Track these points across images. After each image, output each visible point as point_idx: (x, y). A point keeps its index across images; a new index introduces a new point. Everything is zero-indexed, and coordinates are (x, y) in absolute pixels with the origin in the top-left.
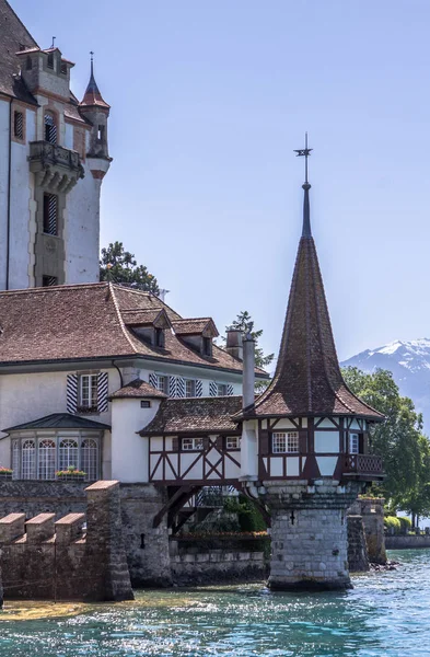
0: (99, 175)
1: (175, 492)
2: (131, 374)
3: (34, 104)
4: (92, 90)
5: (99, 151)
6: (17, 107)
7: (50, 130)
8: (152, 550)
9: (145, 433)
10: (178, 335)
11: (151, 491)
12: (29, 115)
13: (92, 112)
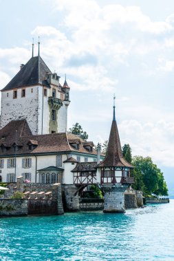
0: (67, 105)
1: (80, 187)
2: (70, 156)
3: (50, 87)
4: (65, 84)
5: (67, 99)
6: (45, 88)
7: (54, 94)
8: (74, 202)
9: (72, 171)
10: (84, 146)
11: (74, 186)
12: (48, 90)
13: (65, 89)
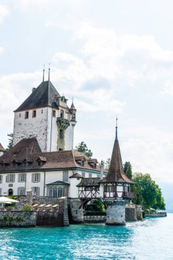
0: (73, 125)
1: (85, 200)
2: (75, 172)
3: (58, 109)
4: (72, 106)
5: (74, 120)
6: (54, 109)
7: (62, 115)
8: (79, 215)
9: (78, 186)
10: (89, 163)
11: (79, 200)
12: (57, 111)
13: (71, 111)
